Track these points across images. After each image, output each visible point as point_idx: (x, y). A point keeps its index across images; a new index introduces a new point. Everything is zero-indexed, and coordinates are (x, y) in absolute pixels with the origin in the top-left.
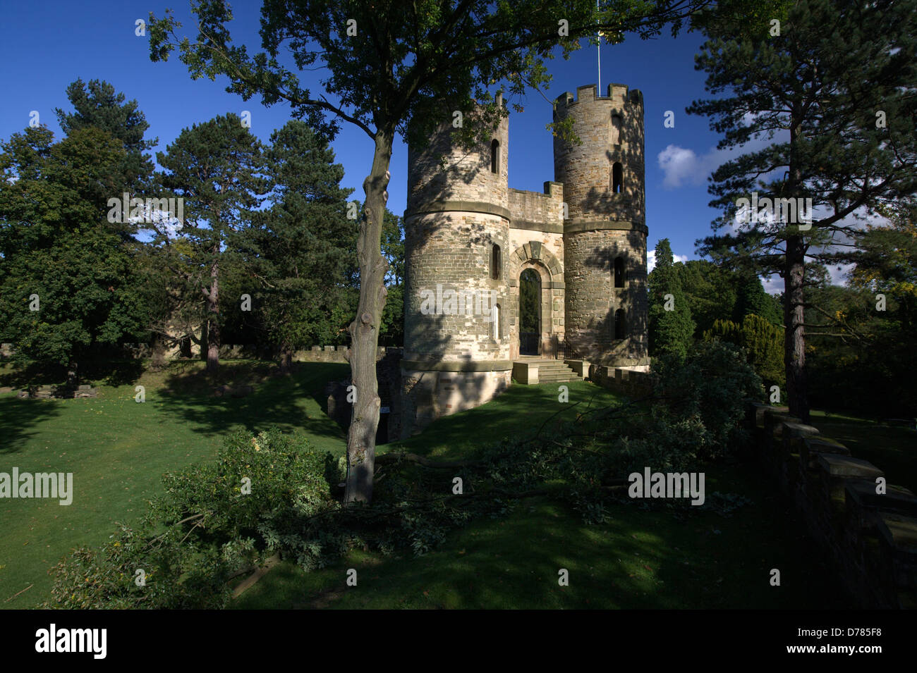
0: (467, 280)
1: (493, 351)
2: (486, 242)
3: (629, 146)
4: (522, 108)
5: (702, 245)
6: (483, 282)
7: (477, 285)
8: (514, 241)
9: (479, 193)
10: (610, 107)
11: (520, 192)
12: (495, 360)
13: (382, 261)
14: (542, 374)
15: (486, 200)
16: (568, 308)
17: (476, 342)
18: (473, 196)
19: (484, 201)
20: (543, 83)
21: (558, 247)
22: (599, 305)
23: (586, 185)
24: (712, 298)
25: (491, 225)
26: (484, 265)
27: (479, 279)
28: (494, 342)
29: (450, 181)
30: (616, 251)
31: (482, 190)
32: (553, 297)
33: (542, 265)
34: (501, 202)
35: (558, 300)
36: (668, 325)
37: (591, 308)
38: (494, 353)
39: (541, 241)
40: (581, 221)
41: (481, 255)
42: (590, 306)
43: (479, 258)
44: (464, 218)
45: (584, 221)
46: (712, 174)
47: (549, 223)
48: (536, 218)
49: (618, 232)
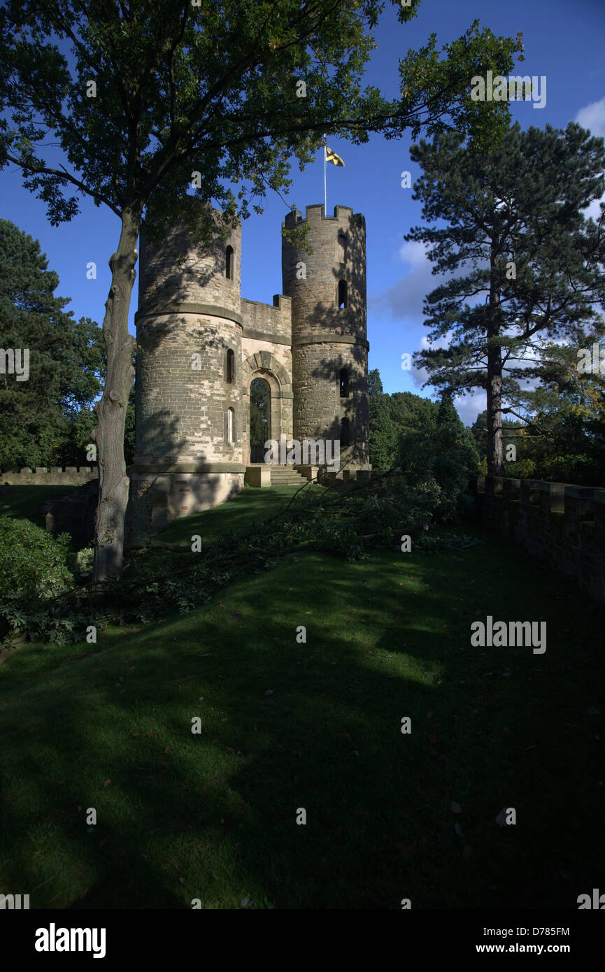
0: (202, 382)
1: (227, 453)
2: (220, 346)
3: (353, 265)
4: (262, 210)
5: (419, 358)
6: (217, 384)
7: (211, 388)
8: (245, 350)
9: (214, 297)
10: (337, 227)
11: (252, 303)
12: (230, 462)
13: (130, 340)
14: (274, 478)
15: (220, 304)
16: (296, 417)
17: (211, 444)
18: (209, 300)
19: (218, 305)
20: (283, 187)
21: (287, 359)
22: (325, 413)
23: (314, 300)
24: (415, 426)
25: (225, 330)
26: (218, 369)
27: (213, 382)
28: (229, 445)
29: (184, 283)
30: (340, 363)
31: (217, 294)
32: (282, 406)
33: (271, 375)
34: (235, 307)
35: (287, 409)
36: (378, 450)
37: (318, 416)
38: (229, 456)
39: (271, 351)
40: (309, 333)
41: (215, 358)
42: (318, 415)
43: (213, 361)
44: (199, 321)
45: (311, 333)
46: (426, 296)
47: (278, 334)
48: (266, 329)
49: (343, 345)
